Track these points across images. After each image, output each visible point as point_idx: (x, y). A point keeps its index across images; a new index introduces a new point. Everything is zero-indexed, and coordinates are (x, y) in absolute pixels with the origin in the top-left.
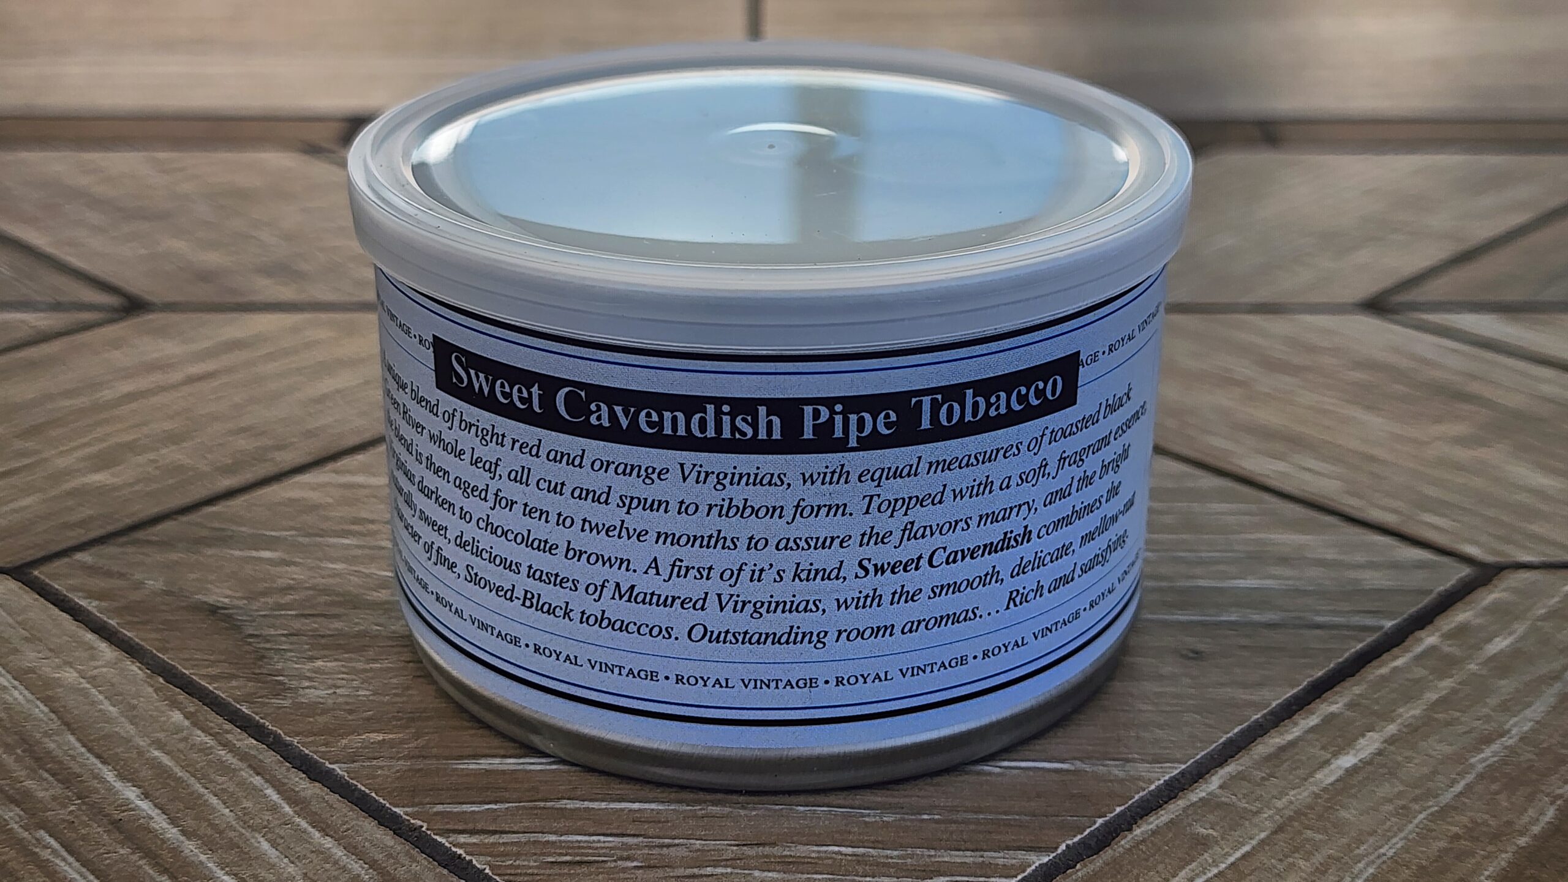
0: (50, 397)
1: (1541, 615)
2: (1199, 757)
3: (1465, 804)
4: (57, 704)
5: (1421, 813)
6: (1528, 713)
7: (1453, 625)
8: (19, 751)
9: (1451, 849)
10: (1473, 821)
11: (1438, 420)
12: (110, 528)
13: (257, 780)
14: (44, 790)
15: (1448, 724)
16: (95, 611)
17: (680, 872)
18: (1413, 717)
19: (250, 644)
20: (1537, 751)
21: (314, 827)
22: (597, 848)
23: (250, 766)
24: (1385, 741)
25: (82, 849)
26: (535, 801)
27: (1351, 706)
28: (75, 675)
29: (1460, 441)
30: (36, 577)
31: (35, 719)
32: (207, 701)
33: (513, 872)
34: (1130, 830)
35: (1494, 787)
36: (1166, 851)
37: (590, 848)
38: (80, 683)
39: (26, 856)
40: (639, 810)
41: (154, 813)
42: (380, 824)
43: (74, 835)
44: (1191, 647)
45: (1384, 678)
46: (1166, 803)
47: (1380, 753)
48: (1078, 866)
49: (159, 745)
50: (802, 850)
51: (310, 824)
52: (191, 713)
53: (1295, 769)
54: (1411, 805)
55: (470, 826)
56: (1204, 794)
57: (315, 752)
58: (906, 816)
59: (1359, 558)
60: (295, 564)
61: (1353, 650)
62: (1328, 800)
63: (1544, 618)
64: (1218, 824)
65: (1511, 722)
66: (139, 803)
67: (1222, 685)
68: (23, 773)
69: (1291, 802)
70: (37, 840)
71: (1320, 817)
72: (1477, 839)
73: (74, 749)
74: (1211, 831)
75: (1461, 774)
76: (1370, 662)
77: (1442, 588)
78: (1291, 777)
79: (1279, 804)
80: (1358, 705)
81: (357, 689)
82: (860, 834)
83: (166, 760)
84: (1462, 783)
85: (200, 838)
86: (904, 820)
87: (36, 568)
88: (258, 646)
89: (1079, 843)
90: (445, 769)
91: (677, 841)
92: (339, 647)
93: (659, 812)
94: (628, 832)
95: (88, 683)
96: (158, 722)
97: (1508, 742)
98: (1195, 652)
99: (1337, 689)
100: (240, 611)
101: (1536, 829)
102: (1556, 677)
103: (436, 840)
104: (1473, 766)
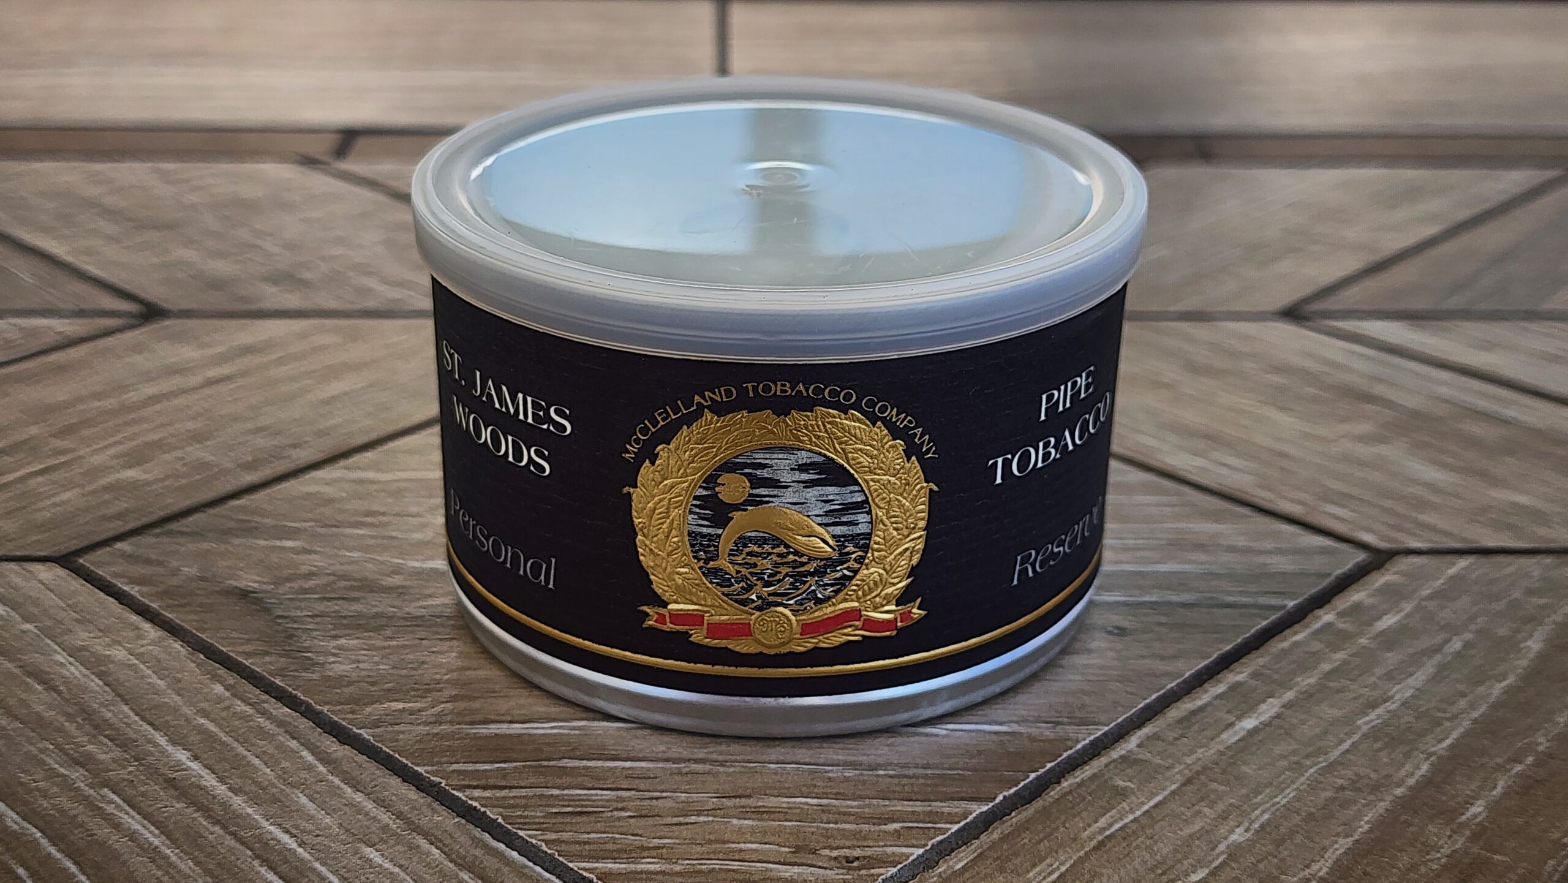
0: (81, 399)
1: (1427, 595)
2: (1120, 720)
3: (1350, 760)
4: (111, 679)
5: (1311, 767)
6: (1410, 681)
7: (1348, 604)
8: (79, 720)
9: (1335, 798)
10: (1356, 775)
11: (1344, 420)
12: (145, 520)
13: (294, 744)
15: (1339, 691)
16: (138, 595)
17: (669, 820)
18: (1308, 684)
19: (280, 624)
20: (1415, 714)
21: (346, 784)
22: (595, 801)
23: (286, 731)
24: (1283, 706)
25: (142, 804)
26: (540, 761)
27: (1255, 675)
28: (125, 652)
29: (1362, 439)
30: (82, 565)
31: (91, 692)
32: (245, 675)
33: (522, 820)
34: (1059, 783)
35: (1377, 746)
36: (1089, 801)
37: (589, 800)
38: (129, 660)
39: (92, 811)
40: (630, 768)
41: (204, 772)
42: (404, 781)
43: (134, 792)
44: (1117, 624)
45: (1285, 651)
46: (1091, 759)
47: (1278, 716)
48: (1013, 814)
49: (206, 715)
50: (773, 802)
51: (343, 781)
52: (231, 686)
53: (1203, 730)
54: (1303, 761)
55: (483, 782)
56: (1123, 752)
57: (343, 719)
58: (865, 772)
59: (1269, 545)
60: (315, 552)
61: (1258, 627)
62: (1232, 757)
63: (1430, 598)
64: (1135, 777)
65: (1395, 690)
66: (190, 764)
67: (1143, 657)
68: (86, 739)
69: (1200, 759)
70: (102, 796)
71: (1224, 771)
72: (1359, 790)
73: (128, 717)
74: (1128, 784)
75: (1349, 735)
76: (1273, 636)
77: (1339, 572)
78: (1200, 737)
79: (1189, 760)
80: (1262, 674)
81: (378, 664)
82: (824, 787)
83: (212, 727)
84: (1349, 742)
85: (246, 793)
86: (862, 775)
87: (80, 557)
88: (287, 626)
89: (1015, 794)
90: (459, 734)
91: (664, 794)
92: (359, 627)
93: (648, 769)
94: (622, 786)
95: (138, 659)
96: (201, 693)
97: (1392, 706)
98: (1118, 628)
99: (1243, 660)
100: (268, 595)
101: (1411, 782)
102: (1437, 649)
103: (454, 795)
104: (1359, 727)
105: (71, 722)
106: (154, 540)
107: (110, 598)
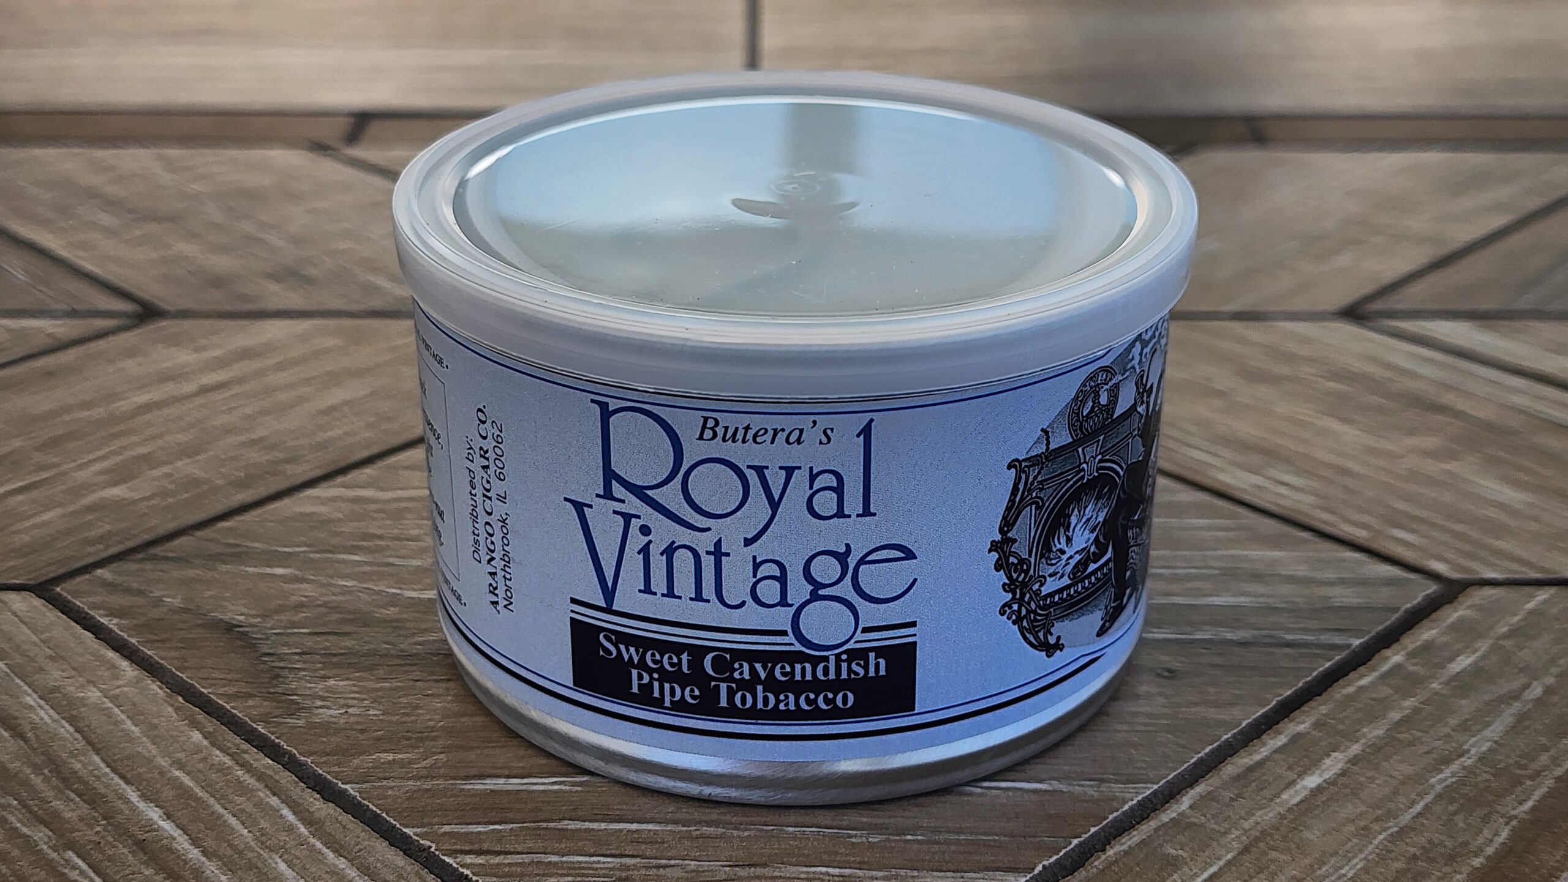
0: (68, 409)
1: (1504, 634)
2: (1170, 777)
3: (1423, 825)
4: (81, 724)
5: (1380, 834)
6: (1487, 733)
7: (1418, 644)
8: (46, 771)
9: (1408, 870)
10: (1430, 842)
11: (1411, 432)
12: (130, 544)
13: (274, 801)
14: (71, 810)
15: (1411, 744)
16: (115, 629)
18: (1378, 737)
19: (265, 662)
20: (1493, 771)
21: (328, 848)
22: (597, 869)
23: (267, 786)
24: (1349, 761)
25: (108, 871)
26: (538, 822)
27: (1318, 725)
28: (99, 694)
29: (1432, 454)
30: (59, 594)
31: (61, 739)
32: (225, 720)
34: (1103, 850)
35: (1452, 808)
36: (1137, 872)
37: (591, 868)
38: (104, 703)
39: (55, 877)
40: (637, 831)
41: (177, 833)
42: (391, 844)
43: (101, 856)
44: (1167, 666)
45: (1349, 697)
46: (1138, 823)
47: (1343, 773)
49: (181, 766)
50: (791, 871)
51: (325, 845)
52: (210, 733)
53: (1262, 790)
54: (1371, 825)
55: (476, 847)
56: (1174, 815)
57: (328, 773)
58: (891, 837)
59: (1331, 575)
60: (307, 581)
61: (1321, 669)
62: (1292, 821)
63: (1507, 636)
64: (1187, 845)
65: (1470, 742)
66: (161, 823)
67: (1196, 704)
68: (51, 793)
69: (1258, 823)
70: (66, 860)
71: (1285, 838)
72: (1432, 860)
73: (99, 768)
74: (1180, 852)
75: (1421, 795)
76: (1338, 680)
77: (1409, 606)
78: (1259, 798)
79: (1246, 825)
80: (1324, 725)
82: (846, 855)
83: (187, 781)
84: (1422, 804)
85: (220, 858)
86: (888, 840)
87: (58, 586)
88: (273, 664)
89: (1058, 862)
90: (452, 790)
91: (673, 862)
92: (350, 666)
93: (656, 832)
94: (627, 853)
95: (111, 702)
96: (178, 742)
97: (1467, 761)
98: (1170, 671)
99: (1305, 708)
100: (255, 629)
101: (1490, 850)
102: (1515, 696)
103: (444, 861)
104: (1433, 786)
105: (37, 775)
106: (137, 566)
107: (86, 633)
